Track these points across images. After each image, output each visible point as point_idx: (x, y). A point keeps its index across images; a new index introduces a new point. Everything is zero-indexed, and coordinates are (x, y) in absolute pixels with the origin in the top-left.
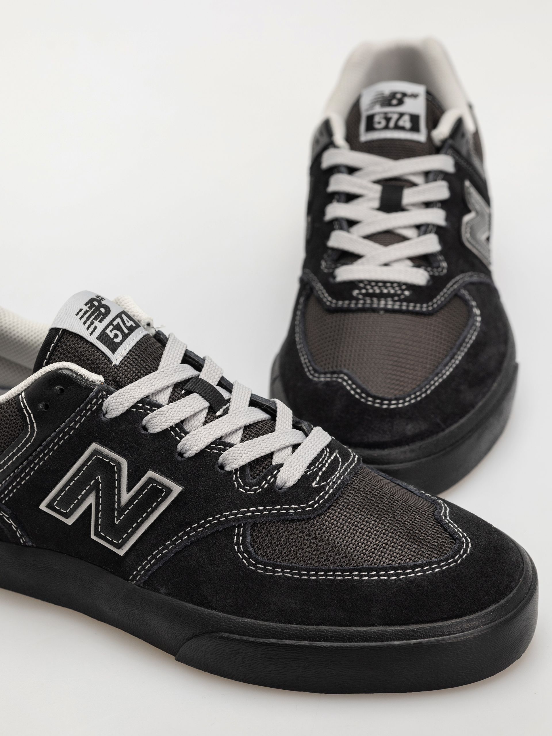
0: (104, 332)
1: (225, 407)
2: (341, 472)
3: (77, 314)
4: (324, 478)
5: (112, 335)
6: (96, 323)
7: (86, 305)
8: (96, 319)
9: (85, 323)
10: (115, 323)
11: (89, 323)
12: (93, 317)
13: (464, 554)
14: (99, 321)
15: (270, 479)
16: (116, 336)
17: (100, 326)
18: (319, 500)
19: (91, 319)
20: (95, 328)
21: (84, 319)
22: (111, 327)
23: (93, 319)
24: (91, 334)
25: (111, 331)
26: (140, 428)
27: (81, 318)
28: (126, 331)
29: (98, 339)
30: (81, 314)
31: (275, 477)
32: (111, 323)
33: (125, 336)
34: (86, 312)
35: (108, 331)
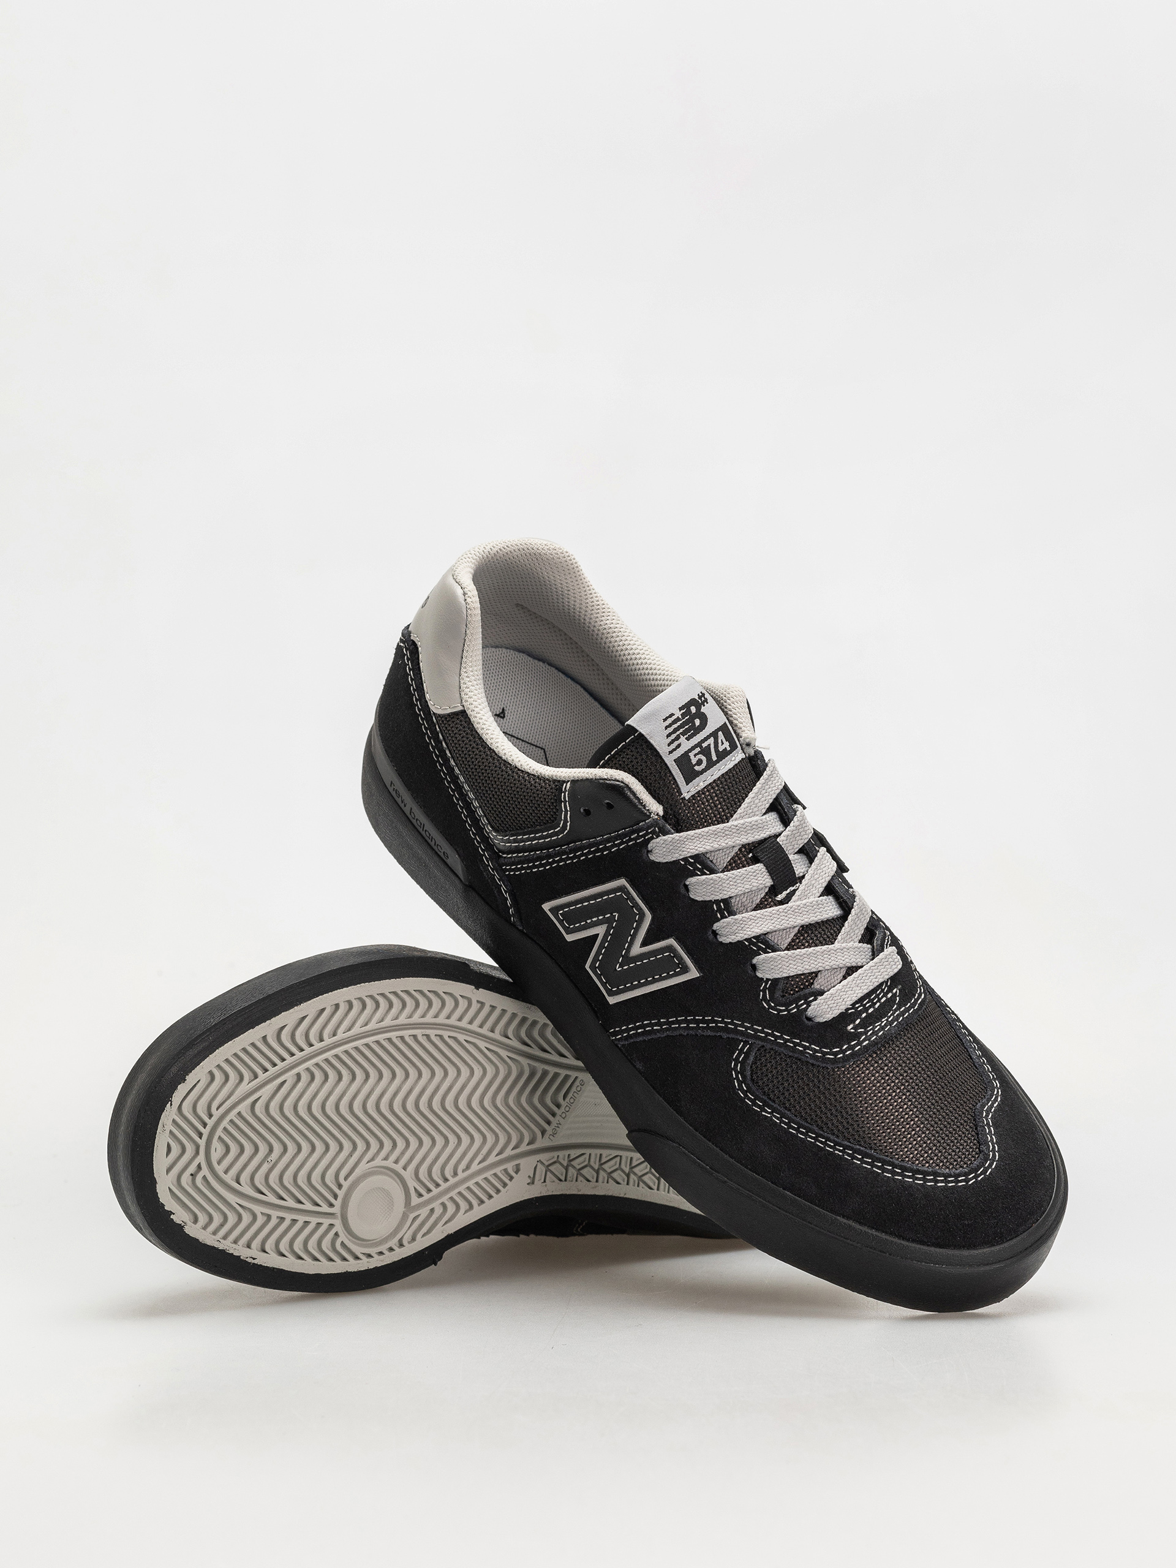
0: (686, 754)
1: (792, 888)
2: (890, 1020)
3: (665, 720)
4: (864, 1024)
5: (694, 761)
6: (683, 739)
7: (680, 709)
8: (683, 734)
9: (668, 736)
10: (704, 745)
11: (673, 736)
12: (681, 730)
13: (981, 1174)
14: (686, 739)
15: (802, 1005)
16: (699, 762)
17: (686, 745)
18: (846, 1050)
19: (678, 733)
20: (679, 746)
21: (671, 729)
22: (698, 749)
23: (681, 733)
24: (671, 752)
25: (695, 755)
26: (682, 886)
27: (666, 728)
28: (714, 758)
29: (675, 762)
30: (670, 721)
31: (809, 1006)
32: (699, 745)
33: (711, 764)
34: (678, 720)
35: (691, 755)
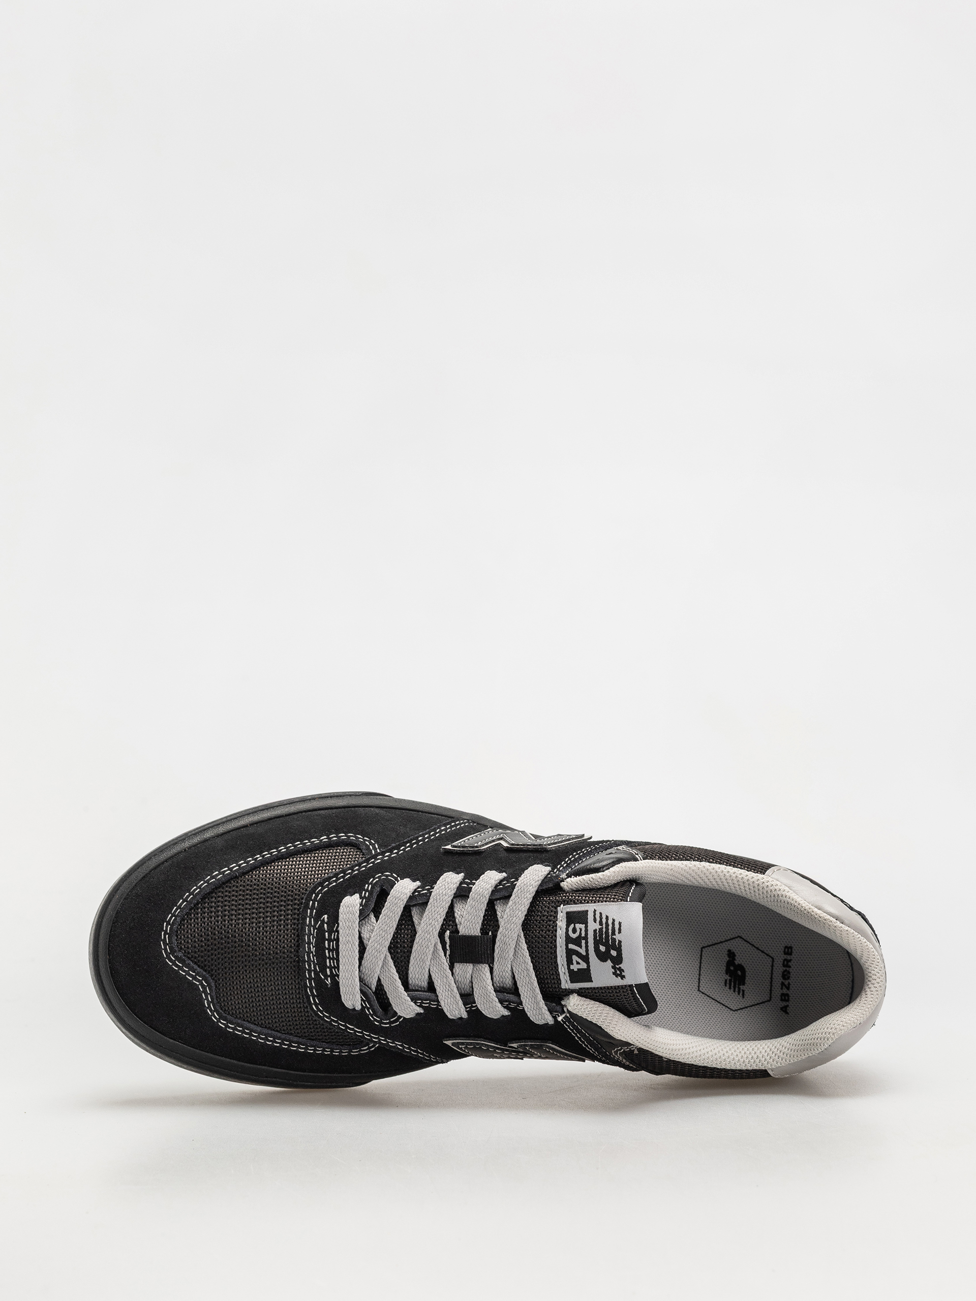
0: (586, 923)
1: (448, 953)
2: (311, 955)
3: (620, 923)
4: (321, 930)
5: (578, 926)
6: (597, 926)
7: (620, 942)
8: (601, 930)
9: (607, 918)
10: (583, 942)
11: (604, 921)
12: (604, 930)
13: (165, 937)
14: (596, 930)
15: (365, 894)
16: (574, 931)
17: (593, 926)
18: (314, 904)
19: (604, 926)
20: (595, 921)
21: (610, 922)
22: (583, 935)
23: (603, 928)
24: (595, 911)
25: (581, 929)
27: (614, 920)
28: (571, 946)
29: (586, 911)
30: (617, 927)
31: (361, 897)
32: (586, 938)
33: (569, 940)
34: (613, 933)
35: (583, 926)
